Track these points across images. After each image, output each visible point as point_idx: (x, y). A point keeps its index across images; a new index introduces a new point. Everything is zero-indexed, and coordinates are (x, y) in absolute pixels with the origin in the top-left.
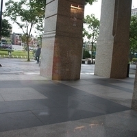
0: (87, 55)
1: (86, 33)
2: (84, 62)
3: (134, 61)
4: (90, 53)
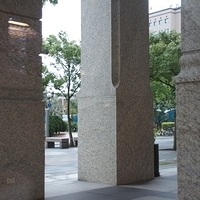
0: (58, 127)
1: (51, 77)
2: (51, 145)
4: (65, 119)
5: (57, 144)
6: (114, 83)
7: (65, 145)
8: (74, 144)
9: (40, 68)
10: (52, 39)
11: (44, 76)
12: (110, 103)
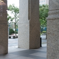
0: (12, 32)
1: (10, 17)
2: (10, 38)
3: (44, 33)
4: (14, 30)
5: (12, 37)
6: (29, 19)
7: (14, 38)
8: (17, 37)
9: (7, 15)
10: (10, 6)
11: (8, 17)
12: (28, 25)
